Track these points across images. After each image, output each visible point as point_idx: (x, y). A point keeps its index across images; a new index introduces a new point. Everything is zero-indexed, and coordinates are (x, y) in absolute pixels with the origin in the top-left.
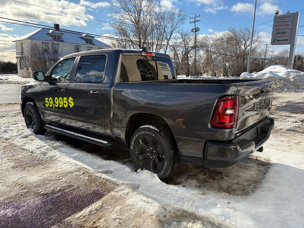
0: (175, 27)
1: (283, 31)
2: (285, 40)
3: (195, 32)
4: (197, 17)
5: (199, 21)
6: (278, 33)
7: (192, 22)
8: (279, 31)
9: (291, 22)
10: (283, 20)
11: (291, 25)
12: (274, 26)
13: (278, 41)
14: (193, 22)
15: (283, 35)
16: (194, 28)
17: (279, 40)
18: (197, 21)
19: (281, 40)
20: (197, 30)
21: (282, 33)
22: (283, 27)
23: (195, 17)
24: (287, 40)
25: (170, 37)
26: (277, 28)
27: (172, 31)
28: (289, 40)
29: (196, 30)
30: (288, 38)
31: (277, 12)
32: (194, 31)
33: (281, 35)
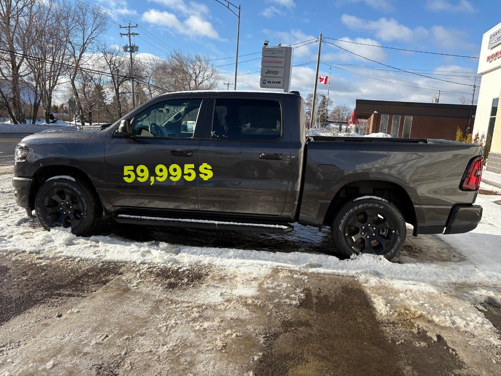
0: (90, 37)
1: (275, 70)
2: (277, 82)
3: (131, 51)
4: (132, 27)
5: (136, 34)
6: (269, 72)
7: (124, 34)
8: (270, 69)
9: (284, 59)
10: (274, 55)
11: (283, 63)
12: (263, 62)
13: (268, 82)
14: (127, 35)
15: (274, 75)
16: (129, 45)
17: (270, 82)
18: (133, 34)
19: (272, 83)
20: (135, 49)
21: (273, 72)
22: (275, 65)
23: (129, 27)
24: (280, 83)
25: (81, 54)
26: (267, 64)
27: (84, 44)
28: (282, 83)
29: (133, 49)
30: (281, 80)
31: (267, 42)
32: (129, 49)
33: (272, 75)
